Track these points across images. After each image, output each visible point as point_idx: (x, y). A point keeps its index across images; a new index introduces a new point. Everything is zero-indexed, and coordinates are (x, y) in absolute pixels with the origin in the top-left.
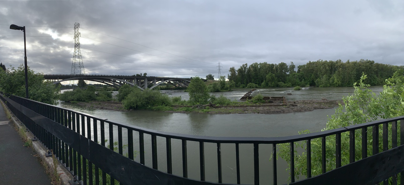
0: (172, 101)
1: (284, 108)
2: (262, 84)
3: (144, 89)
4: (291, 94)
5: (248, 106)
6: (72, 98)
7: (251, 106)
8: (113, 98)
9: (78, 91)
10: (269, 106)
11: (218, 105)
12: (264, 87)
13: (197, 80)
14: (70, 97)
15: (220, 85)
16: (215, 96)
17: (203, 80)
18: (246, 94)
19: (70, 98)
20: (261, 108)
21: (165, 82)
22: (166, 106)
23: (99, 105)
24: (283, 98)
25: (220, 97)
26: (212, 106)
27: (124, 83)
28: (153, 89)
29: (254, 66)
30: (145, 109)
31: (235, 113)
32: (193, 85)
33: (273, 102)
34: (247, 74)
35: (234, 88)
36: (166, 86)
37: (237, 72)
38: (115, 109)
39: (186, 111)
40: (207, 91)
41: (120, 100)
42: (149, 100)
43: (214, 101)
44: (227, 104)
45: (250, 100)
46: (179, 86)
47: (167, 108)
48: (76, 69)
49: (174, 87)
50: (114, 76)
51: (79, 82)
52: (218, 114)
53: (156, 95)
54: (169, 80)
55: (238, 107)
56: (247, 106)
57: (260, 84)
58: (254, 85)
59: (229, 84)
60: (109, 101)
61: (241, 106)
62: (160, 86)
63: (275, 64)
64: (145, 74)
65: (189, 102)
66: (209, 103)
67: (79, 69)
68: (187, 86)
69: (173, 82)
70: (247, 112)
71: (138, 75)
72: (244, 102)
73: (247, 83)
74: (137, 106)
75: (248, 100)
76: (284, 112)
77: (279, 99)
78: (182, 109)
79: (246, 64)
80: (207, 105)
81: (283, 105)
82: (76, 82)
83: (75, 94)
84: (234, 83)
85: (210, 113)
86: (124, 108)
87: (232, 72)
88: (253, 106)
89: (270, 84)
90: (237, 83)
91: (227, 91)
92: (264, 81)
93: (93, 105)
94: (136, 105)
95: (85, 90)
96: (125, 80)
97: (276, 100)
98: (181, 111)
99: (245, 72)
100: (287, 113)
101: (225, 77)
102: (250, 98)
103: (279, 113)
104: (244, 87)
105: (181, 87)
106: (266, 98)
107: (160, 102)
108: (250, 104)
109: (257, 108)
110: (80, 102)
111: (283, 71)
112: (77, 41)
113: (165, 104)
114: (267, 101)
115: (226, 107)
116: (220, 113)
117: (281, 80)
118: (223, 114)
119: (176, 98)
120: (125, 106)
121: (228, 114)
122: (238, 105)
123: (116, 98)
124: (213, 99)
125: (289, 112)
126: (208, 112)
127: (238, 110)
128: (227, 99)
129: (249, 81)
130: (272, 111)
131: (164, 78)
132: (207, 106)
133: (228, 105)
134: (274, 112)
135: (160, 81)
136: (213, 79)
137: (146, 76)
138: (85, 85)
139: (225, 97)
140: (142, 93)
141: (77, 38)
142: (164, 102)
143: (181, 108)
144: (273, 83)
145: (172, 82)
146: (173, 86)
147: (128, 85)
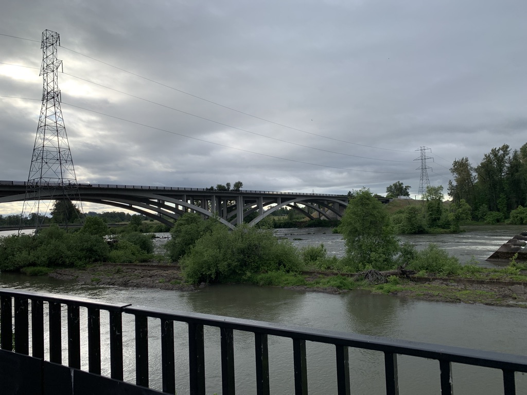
0: (301, 259)
3: (235, 225)
5: (518, 283)
6: (31, 258)
7: (526, 285)
8: (156, 253)
9: (51, 235)
11: (422, 273)
13: (365, 199)
14: (24, 254)
15: (427, 215)
16: (413, 246)
17: (380, 198)
19: (22, 257)
21: (284, 207)
22: (288, 272)
23: (117, 276)
25: (428, 251)
26: (405, 275)
27: (186, 208)
28: (258, 225)
30: (238, 282)
31: (475, 302)
32: (354, 213)
34: (507, 179)
35: (468, 224)
36: (286, 217)
37: (474, 174)
38: (161, 284)
39: (339, 287)
40: (392, 232)
41: (175, 259)
42: (248, 257)
43: (412, 260)
44: (449, 274)
45: (522, 265)
46: (320, 217)
47: (290, 277)
48: (45, 166)
49: (307, 219)
50: (160, 191)
51: (56, 205)
52: (423, 300)
53: (264, 242)
54: (295, 201)
55: (482, 282)
59: (452, 211)
60: (144, 261)
61: (492, 282)
62: (272, 217)
64: (238, 185)
65: (347, 262)
66: (396, 266)
67: (56, 167)
68: (339, 218)
69: (304, 206)
70: (511, 302)
71: (221, 188)
72: (501, 268)
73: (510, 207)
74: (218, 273)
75: (514, 262)
78: (328, 282)
79: (505, 148)
80: (391, 271)
82: (46, 207)
83: (41, 243)
84: (468, 206)
85: (399, 294)
86: (186, 282)
87: (459, 174)
90: (476, 209)
91: (446, 233)
93: (97, 277)
94: (216, 272)
95: (76, 231)
96: (189, 202)
98: (325, 286)
99: (501, 171)
101: (441, 188)
104: (498, 221)
105: (324, 220)
107: (272, 263)
108: (525, 278)
110: (59, 270)
112: (51, 84)
113: (285, 266)
115: (445, 280)
116: (429, 298)
118: (437, 301)
119: (312, 251)
120: (188, 275)
121: (452, 302)
122: (482, 277)
123: (163, 252)
124: (409, 256)
126: (395, 294)
127: (480, 295)
128: (450, 256)
129: (514, 200)
131: (281, 195)
132: (393, 274)
133: (452, 275)
135: (274, 205)
136: (408, 194)
137: (240, 189)
138: (76, 217)
139: (442, 251)
140: (230, 236)
141: (51, 74)
142: (283, 262)
143: (328, 280)
145: (301, 206)
146: (304, 216)
147: (196, 215)
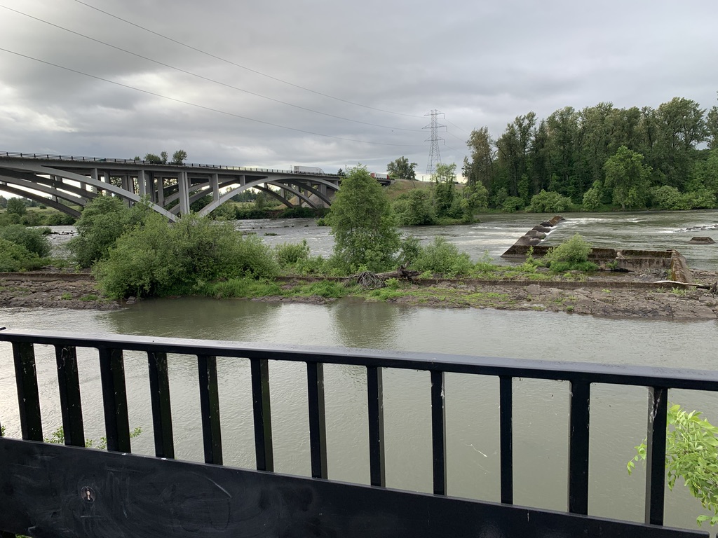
0: (275, 260)
1: (671, 298)
2: (586, 195)
3: (178, 215)
4: (707, 241)
5: (534, 283)
7: (543, 284)
8: (54, 255)
10: (612, 285)
11: (427, 274)
12: (594, 210)
13: (361, 180)
15: (435, 201)
16: (417, 240)
17: (378, 179)
18: (524, 234)
20: (579, 294)
21: (251, 189)
22: (257, 278)
24: (669, 254)
25: (435, 246)
26: (406, 277)
28: (212, 215)
29: (562, 124)
30: (185, 295)
31: (485, 306)
32: (347, 198)
33: (627, 271)
34: (532, 155)
35: (483, 213)
36: (253, 204)
37: (494, 149)
38: (65, 301)
39: (325, 295)
40: (392, 224)
41: (86, 264)
42: (199, 259)
43: (415, 259)
44: (458, 274)
45: (539, 261)
46: (301, 204)
47: (260, 285)
49: (283, 206)
50: (54, 161)
52: (426, 306)
53: (222, 238)
54: (266, 180)
55: (494, 283)
56: (528, 283)
57: (577, 198)
58: (558, 199)
59: (465, 196)
60: (35, 268)
61: (506, 282)
62: (233, 204)
63: (645, 109)
64: (180, 155)
65: (337, 262)
66: (396, 266)
68: (326, 206)
69: (278, 189)
70: (526, 305)
71: (153, 160)
72: (516, 266)
73: (531, 191)
74: (154, 284)
75: (531, 258)
76: (670, 315)
77: (651, 262)
78: (311, 289)
79: (531, 116)
80: (390, 272)
81: (669, 286)
84: (485, 190)
85: (399, 301)
86: (106, 296)
87: (477, 149)
88: (551, 284)
89: (618, 197)
90: (494, 193)
91: (457, 224)
92: (596, 183)
94: (151, 282)
96: (103, 179)
97: (640, 263)
98: (307, 295)
99: (525, 145)
100: (685, 320)
101: (453, 166)
102: (540, 251)
103: (650, 319)
104: (517, 208)
105: (306, 208)
106: (602, 253)
107: (234, 267)
108: (542, 277)
109: (568, 293)
111: (681, 136)
113: (252, 271)
114: (603, 266)
115: (452, 282)
116: (434, 304)
117: (664, 176)
118: (444, 307)
119: (290, 250)
120: (109, 288)
121: (460, 307)
122: (495, 276)
123: (66, 255)
124: (412, 253)
125: (694, 317)
126: (393, 300)
127: (493, 298)
128: (460, 253)
129: (536, 183)
130: (622, 306)
131: (246, 172)
132: (392, 276)
133: (461, 276)
134: (629, 314)
135: (236, 186)
136: (413, 174)
137: (183, 161)
139: (451, 246)
140: (171, 231)
142: (250, 266)
143: (310, 286)
144: (632, 192)
145: (275, 188)
146: (278, 202)
147: (116, 200)
